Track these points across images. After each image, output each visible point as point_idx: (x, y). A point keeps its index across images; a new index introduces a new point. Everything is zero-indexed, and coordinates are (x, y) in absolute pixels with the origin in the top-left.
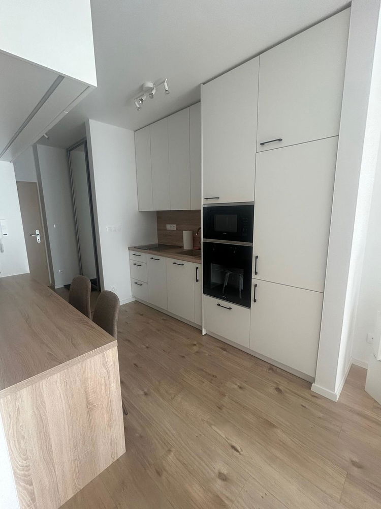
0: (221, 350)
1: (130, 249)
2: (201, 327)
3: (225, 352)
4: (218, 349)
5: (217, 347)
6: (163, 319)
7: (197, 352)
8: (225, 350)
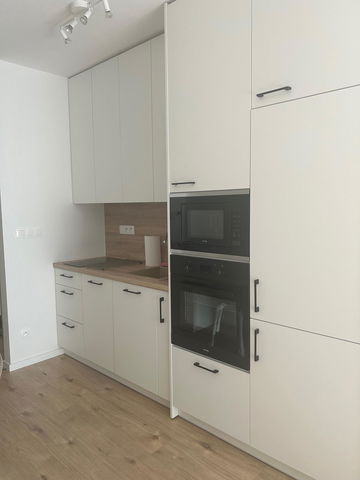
0: (201, 447)
1: (56, 265)
2: (169, 402)
3: (207, 452)
4: (197, 445)
5: (196, 441)
6: (107, 389)
7: (158, 452)
8: (207, 447)
